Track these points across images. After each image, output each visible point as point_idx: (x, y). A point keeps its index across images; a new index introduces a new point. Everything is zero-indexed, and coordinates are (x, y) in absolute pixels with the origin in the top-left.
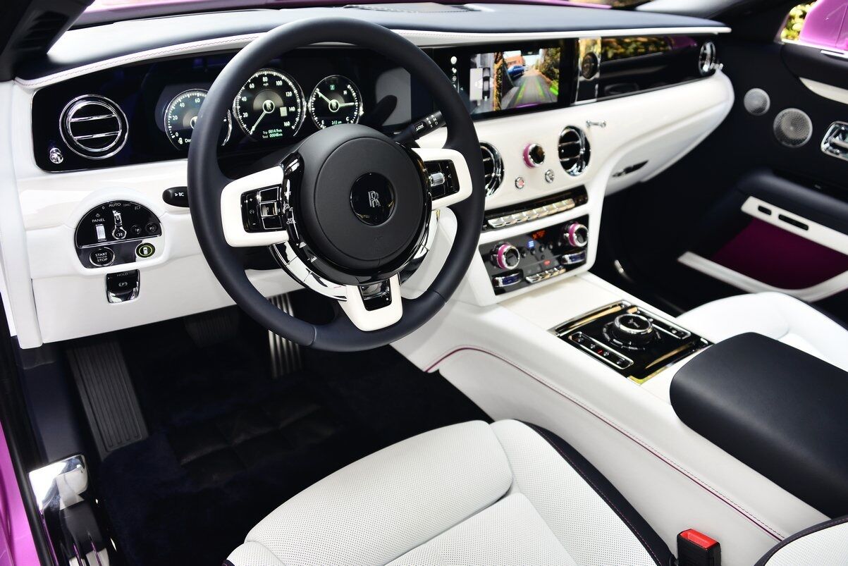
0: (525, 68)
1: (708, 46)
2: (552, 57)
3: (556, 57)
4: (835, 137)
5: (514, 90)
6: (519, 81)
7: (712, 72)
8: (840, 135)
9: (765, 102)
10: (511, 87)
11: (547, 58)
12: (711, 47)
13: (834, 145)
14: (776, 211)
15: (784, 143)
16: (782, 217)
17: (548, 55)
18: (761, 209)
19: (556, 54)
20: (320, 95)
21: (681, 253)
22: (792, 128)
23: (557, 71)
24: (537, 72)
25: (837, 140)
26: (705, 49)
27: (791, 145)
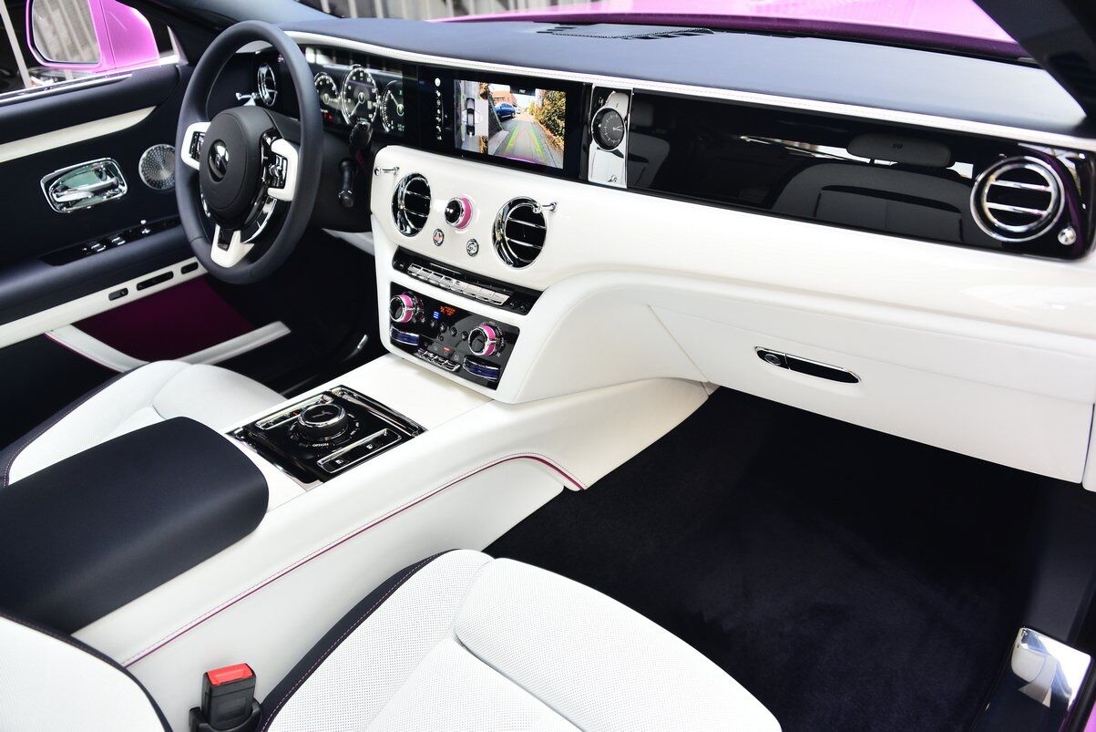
0: (516, 109)
2: (553, 101)
3: (559, 104)
5: (502, 134)
6: (509, 124)
10: (499, 130)
11: (547, 102)
17: (548, 98)
19: (560, 99)
20: (392, 97)
23: (562, 124)
24: (532, 119)
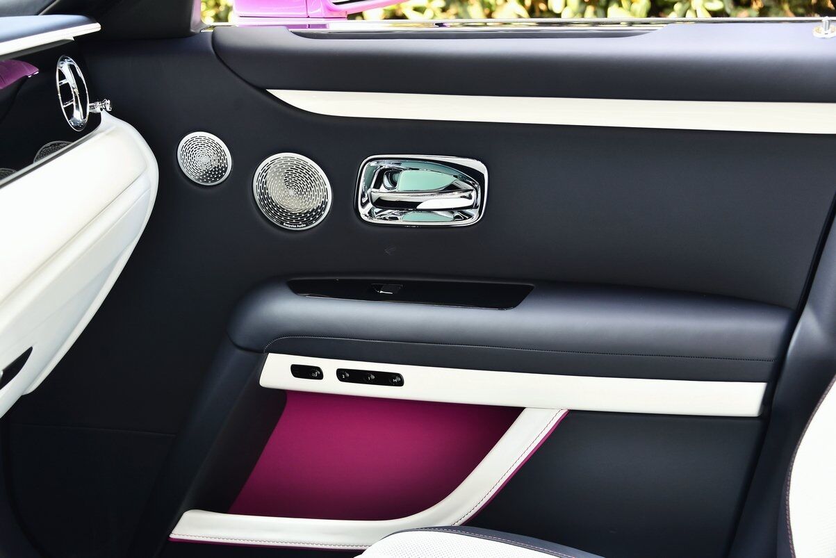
1: (64, 67)
4: (377, 186)
7: (94, 121)
8: (386, 180)
9: (219, 152)
12: (72, 67)
13: (381, 203)
14: (329, 366)
15: (287, 226)
16: (342, 375)
18: (298, 371)
21: (174, 520)
22: (292, 192)
25: (383, 193)
26: (62, 77)
27: (303, 227)
